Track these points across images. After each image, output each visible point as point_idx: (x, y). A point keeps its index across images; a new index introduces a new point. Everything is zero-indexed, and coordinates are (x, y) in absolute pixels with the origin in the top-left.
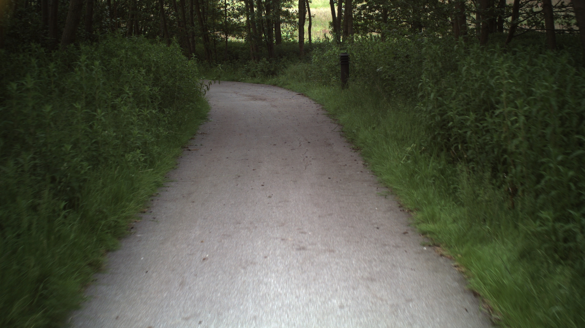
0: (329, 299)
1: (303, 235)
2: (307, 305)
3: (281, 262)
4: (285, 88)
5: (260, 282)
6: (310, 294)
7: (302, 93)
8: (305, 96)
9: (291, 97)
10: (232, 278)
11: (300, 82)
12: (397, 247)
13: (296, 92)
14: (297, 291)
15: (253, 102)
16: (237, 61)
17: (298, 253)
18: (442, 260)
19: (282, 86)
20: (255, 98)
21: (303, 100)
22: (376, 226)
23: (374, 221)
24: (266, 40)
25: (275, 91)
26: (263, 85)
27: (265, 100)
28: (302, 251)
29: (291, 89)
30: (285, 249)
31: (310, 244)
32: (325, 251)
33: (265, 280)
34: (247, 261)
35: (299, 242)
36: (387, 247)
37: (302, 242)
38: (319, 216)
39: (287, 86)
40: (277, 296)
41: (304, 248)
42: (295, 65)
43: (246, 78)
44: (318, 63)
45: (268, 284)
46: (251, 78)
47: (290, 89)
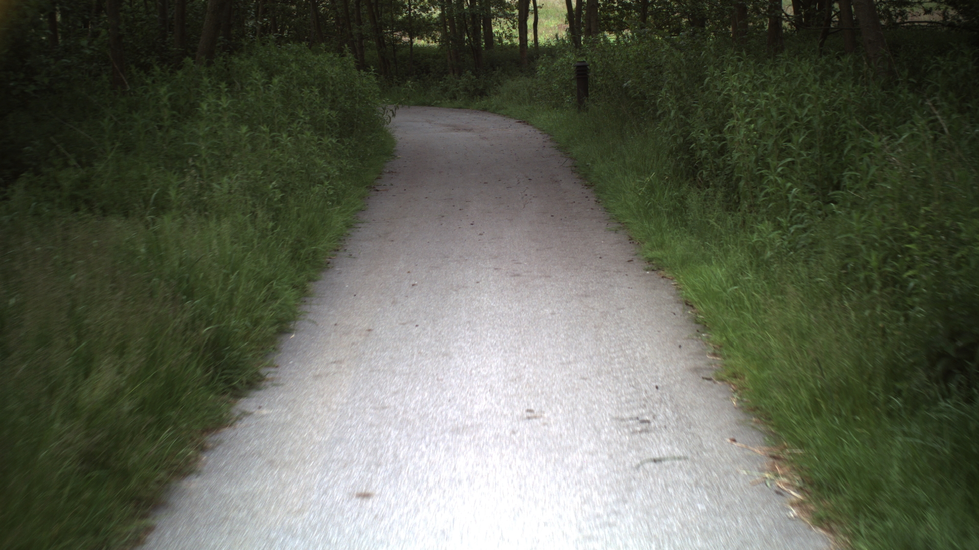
0: (542, 309)
1: (519, 265)
2: (520, 313)
3: (494, 286)
4: (499, 114)
5: (472, 300)
6: (522, 306)
7: (524, 120)
8: (528, 124)
9: (508, 126)
10: (444, 297)
11: (520, 104)
12: (618, 271)
13: (515, 119)
14: (510, 305)
15: (454, 133)
16: (428, 76)
17: (513, 278)
18: (662, 281)
19: (496, 111)
20: (457, 129)
21: (524, 129)
22: (599, 256)
23: (597, 253)
24: (470, 44)
25: (485, 118)
26: (467, 110)
27: (470, 130)
28: (516, 278)
29: (509, 115)
30: (498, 276)
31: (525, 272)
32: (541, 277)
33: (478, 298)
34: (458, 286)
35: (514, 271)
36: (607, 273)
37: (517, 271)
38: (537, 250)
39: (502, 111)
40: (490, 308)
41: (518, 275)
42: (513, 80)
43: (443, 101)
44: (546, 77)
45: (481, 301)
46: (449, 101)
47: (507, 115)
